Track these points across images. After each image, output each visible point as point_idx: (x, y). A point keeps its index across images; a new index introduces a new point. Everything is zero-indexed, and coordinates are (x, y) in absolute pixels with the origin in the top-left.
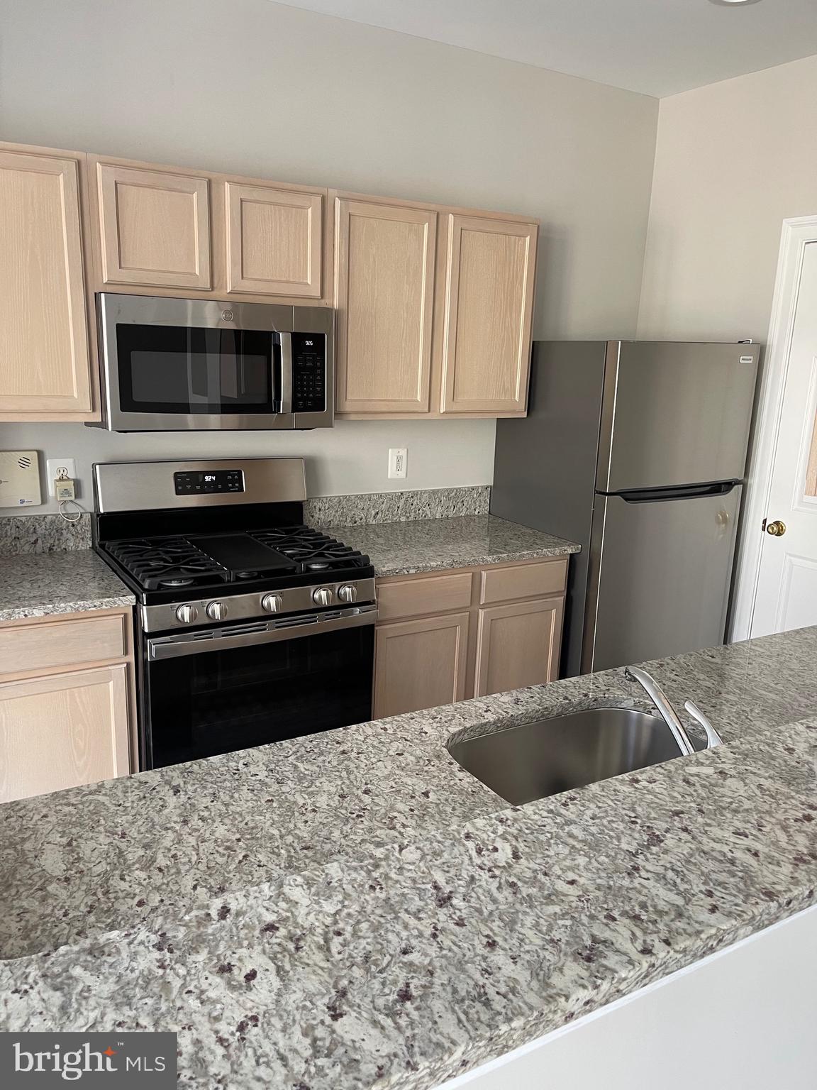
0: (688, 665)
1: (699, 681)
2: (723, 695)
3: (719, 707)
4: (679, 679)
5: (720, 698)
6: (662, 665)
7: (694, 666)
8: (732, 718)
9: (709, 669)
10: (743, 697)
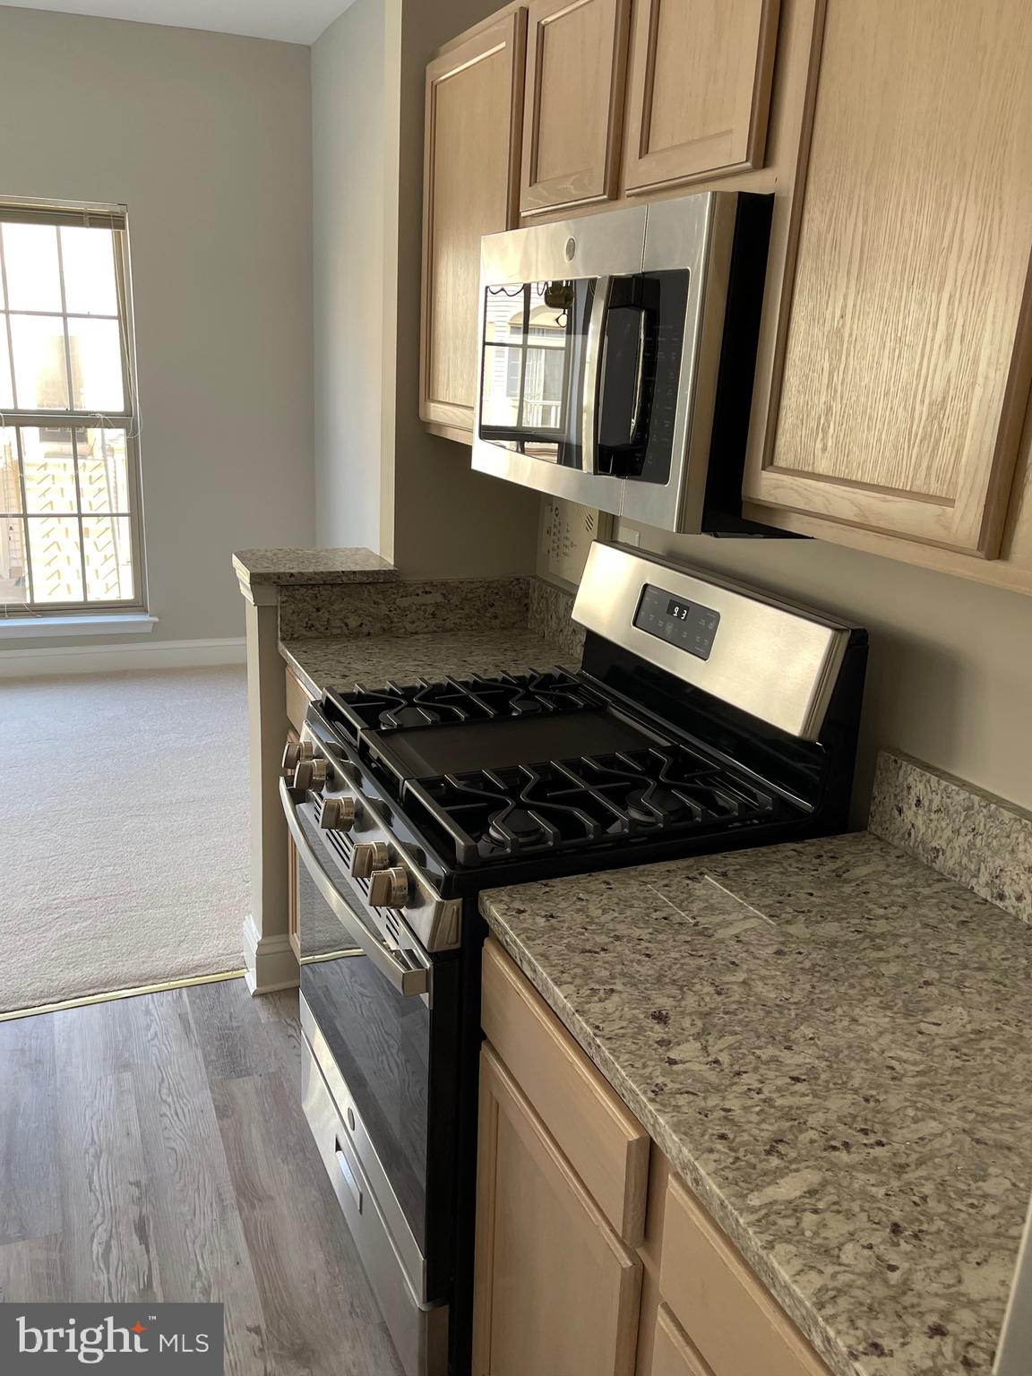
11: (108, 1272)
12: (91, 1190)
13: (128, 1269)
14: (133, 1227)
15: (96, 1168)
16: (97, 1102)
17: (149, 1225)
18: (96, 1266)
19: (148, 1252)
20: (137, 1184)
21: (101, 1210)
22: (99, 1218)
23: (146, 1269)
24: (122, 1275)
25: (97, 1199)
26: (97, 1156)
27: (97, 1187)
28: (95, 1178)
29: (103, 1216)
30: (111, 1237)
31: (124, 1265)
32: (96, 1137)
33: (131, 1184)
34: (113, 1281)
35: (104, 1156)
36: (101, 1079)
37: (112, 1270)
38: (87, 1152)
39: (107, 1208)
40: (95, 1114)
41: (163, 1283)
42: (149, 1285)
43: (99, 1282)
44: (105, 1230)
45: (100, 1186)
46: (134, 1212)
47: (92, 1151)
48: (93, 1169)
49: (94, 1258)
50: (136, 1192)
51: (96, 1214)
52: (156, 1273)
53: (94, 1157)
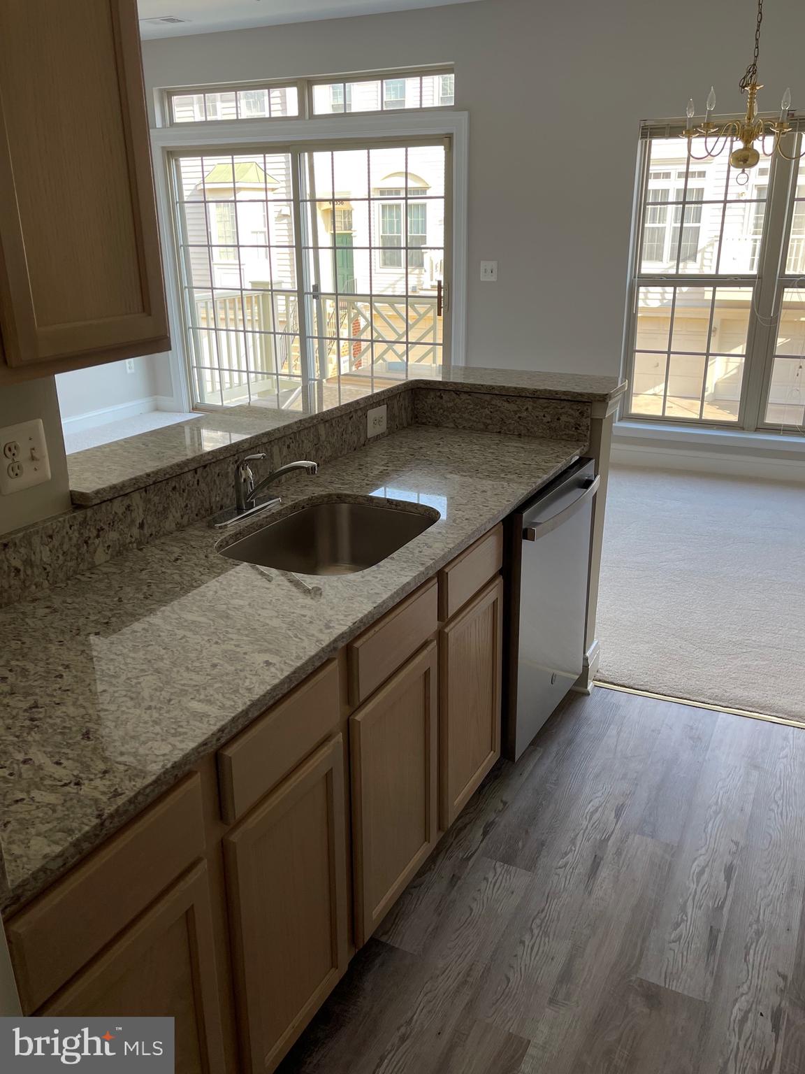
0: (296, 636)
1: (276, 614)
2: (247, 603)
3: (249, 587)
4: (298, 611)
5: (250, 598)
6: (328, 627)
7: (288, 638)
8: (235, 579)
9: (268, 637)
10: (225, 606)
11: (697, 885)
12: (704, 831)
13: (711, 890)
14: (723, 868)
15: (713, 820)
16: (728, 780)
17: (735, 872)
18: (691, 877)
19: (728, 888)
20: (737, 844)
21: (707, 847)
22: (703, 851)
23: (723, 897)
24: (706, 892)
25: (707, 838)
26: (716, 813)
27: (709, 831)
28: (710, 825)
29: (707, 851)
30: (707, 865)
31: (709, 887)
32: (719, 800)
33: (732, 841)
34: (698, 892)
35: (721, 815)
36: (736, 767)
37: (701, 885)
38: (710, 807)
39: (712, 846)
40: (724, 787)
41: (731, 911)
42: (721, 907)
43: (689, 888)
44: (705, 860)
45: (711, 832)
46: (727, 859)
47: (714, 808)
48: (710, 820)
49: (692, 872)
50: (734, 849)
51: (702, 847)
52: (728, 903)
53: (714, 812)
